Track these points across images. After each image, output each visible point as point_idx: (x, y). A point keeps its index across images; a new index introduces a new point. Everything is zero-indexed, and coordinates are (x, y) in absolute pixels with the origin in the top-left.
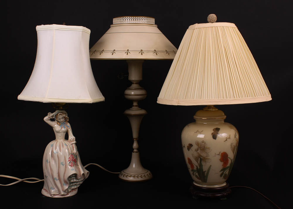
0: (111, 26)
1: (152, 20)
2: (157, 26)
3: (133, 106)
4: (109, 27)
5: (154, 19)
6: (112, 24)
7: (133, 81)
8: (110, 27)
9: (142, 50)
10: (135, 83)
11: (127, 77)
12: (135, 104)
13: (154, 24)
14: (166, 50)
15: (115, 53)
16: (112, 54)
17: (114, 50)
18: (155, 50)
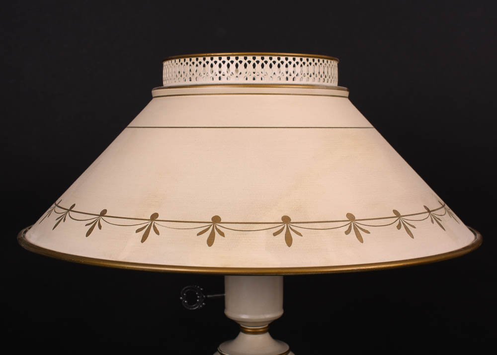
0: (156, 92)
1: (328, 69)
2: (346, 93)
4: (147, 98)
5: (334, 64)
6: (159, 83)
8: (149, 98)
9: (283, 218)
10: (250, 328)
13: (335, 84)
14: (395, 212)
15: (157, 232)
16: (144, 239)
17: (154, 217)
18: (351, 217)
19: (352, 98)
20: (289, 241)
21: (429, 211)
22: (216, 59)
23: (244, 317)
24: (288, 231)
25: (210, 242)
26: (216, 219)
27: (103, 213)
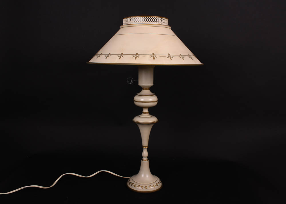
0: (121, 27)
1: (166, 21)
2: (170, 28)
3: (143, 113)
4: (119, 29)
6: (122, 24)
7: (143, 86)
9: (153, 54)
10: (145, 88)
11: (137, 82)
12: (146, 111)
13: (168, 25)
14: (180, 54)
15: (123, 57)
16: (120, 58)
17: (122, 54)
18: (169, 54)
19: (172, 29)
20: (154, 59)
21: (189, 55)
22: (137, 17)
23: (143, 85)
24: (154, 56)
25: (136, 58)
26: (137, 54)
27: (110, 54)
